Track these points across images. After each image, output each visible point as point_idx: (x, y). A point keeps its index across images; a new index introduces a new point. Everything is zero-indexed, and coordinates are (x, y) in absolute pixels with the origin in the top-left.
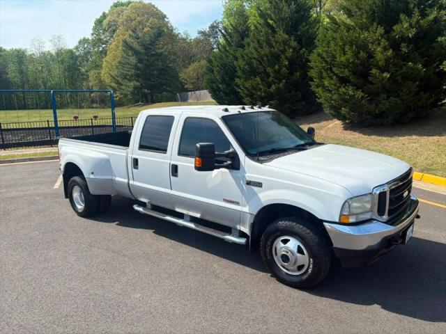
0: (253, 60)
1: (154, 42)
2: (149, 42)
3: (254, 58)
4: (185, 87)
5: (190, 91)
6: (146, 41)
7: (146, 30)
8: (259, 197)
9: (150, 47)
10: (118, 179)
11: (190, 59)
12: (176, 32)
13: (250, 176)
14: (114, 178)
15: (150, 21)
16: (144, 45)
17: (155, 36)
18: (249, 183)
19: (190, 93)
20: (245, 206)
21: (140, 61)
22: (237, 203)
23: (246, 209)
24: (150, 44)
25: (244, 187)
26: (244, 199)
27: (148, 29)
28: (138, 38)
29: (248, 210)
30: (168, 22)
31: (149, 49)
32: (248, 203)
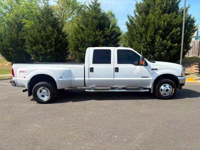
8: (156, 74)
10: (76, 79)
13: (153, 67)
14: (73, 79)
18: (152, 69)
20: (150, 77)
22: (147, 77)
23: (151, 78)
25: (151, 71)
26: (150, 75)
29: (152, 78)
32: (152, 76)
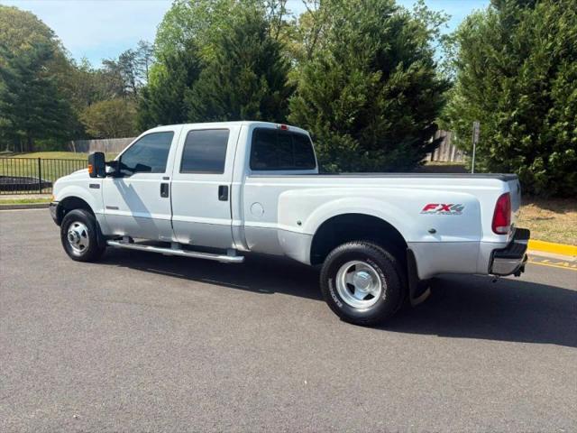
0: (211, 98)
1: (37, 66)
2: (29, 64)
3: (213, 96)
4: (87, 132)
5: (94, 138)
6: (24, 63)
7: (23, 46)
9: (30, 71)
11: (91, 96)
12: (68, 57)
15: (31, 36)
16: (20, 67)
17: (39, 56)
19: (93, 141)
21: (13, 89)
24: (30, 67)
27: (29, 46)
28: (12, 57)
30: (58, 41)
31: (28, 73)
